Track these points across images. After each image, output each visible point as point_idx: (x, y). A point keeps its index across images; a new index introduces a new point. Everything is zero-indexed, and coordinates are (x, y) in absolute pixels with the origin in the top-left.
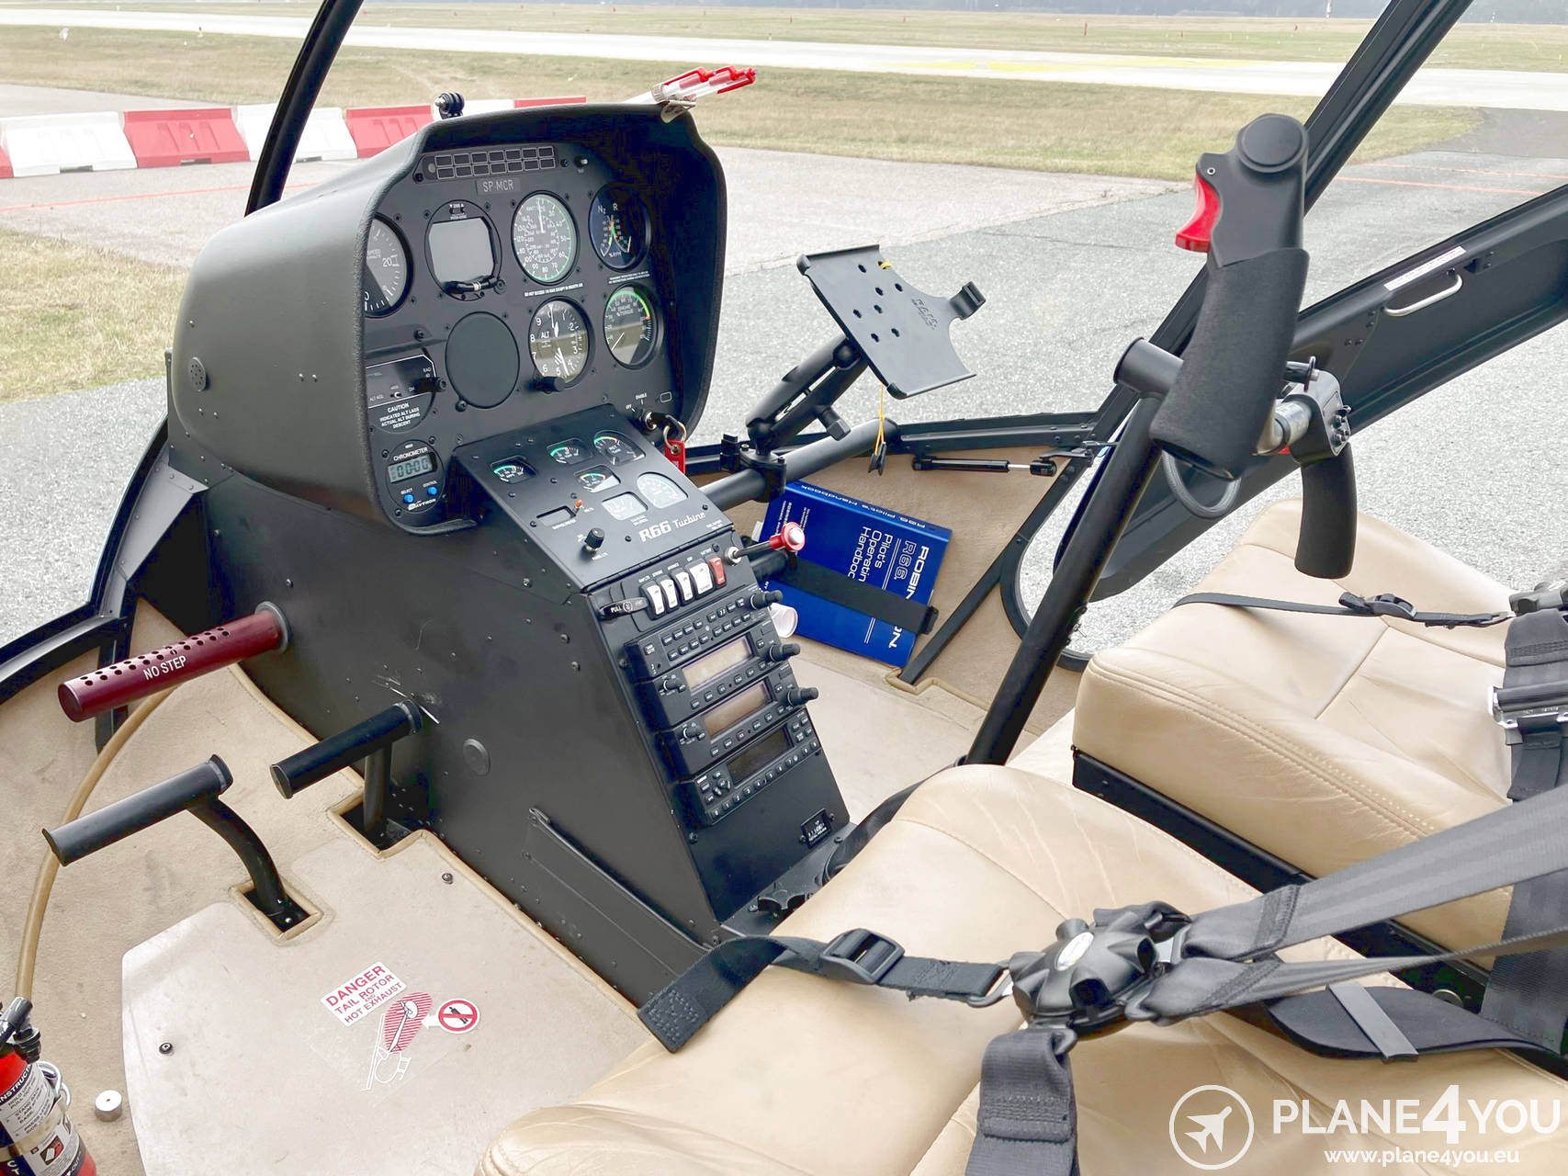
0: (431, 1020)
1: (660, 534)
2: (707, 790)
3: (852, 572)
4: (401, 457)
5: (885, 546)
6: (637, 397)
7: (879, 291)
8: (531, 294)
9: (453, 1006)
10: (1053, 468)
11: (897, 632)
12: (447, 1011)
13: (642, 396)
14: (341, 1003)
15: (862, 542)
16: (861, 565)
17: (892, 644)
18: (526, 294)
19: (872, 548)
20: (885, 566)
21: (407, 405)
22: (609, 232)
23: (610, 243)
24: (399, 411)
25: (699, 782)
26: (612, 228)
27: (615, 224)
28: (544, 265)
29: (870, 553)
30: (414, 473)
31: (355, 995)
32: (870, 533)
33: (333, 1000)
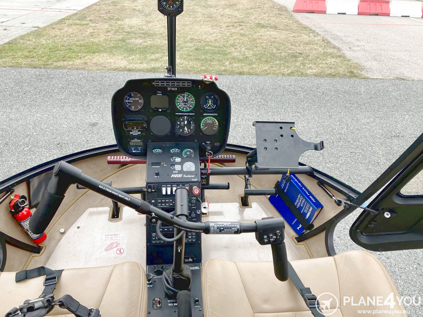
0: (115, 249)
2: (154, 237)
3: (296, 204)
4: (133, 141)
5: (303, 201)
7: (282, 136)
9: (121, 249)
10: (340, 204)
11: (300, 226)
13: (209, 142)
17: (298, 228)
18: (176, 114)
20: (303, 206)
21: (138, 131)
23: (208, 105)
24: (135, 132)
25: (153, 234)
26: (210, 102)
28: (185, 108)
29: (300, 201)
30: (137, 145)
31: (109, 237)
32: (300, 196)
33: (106, 235)
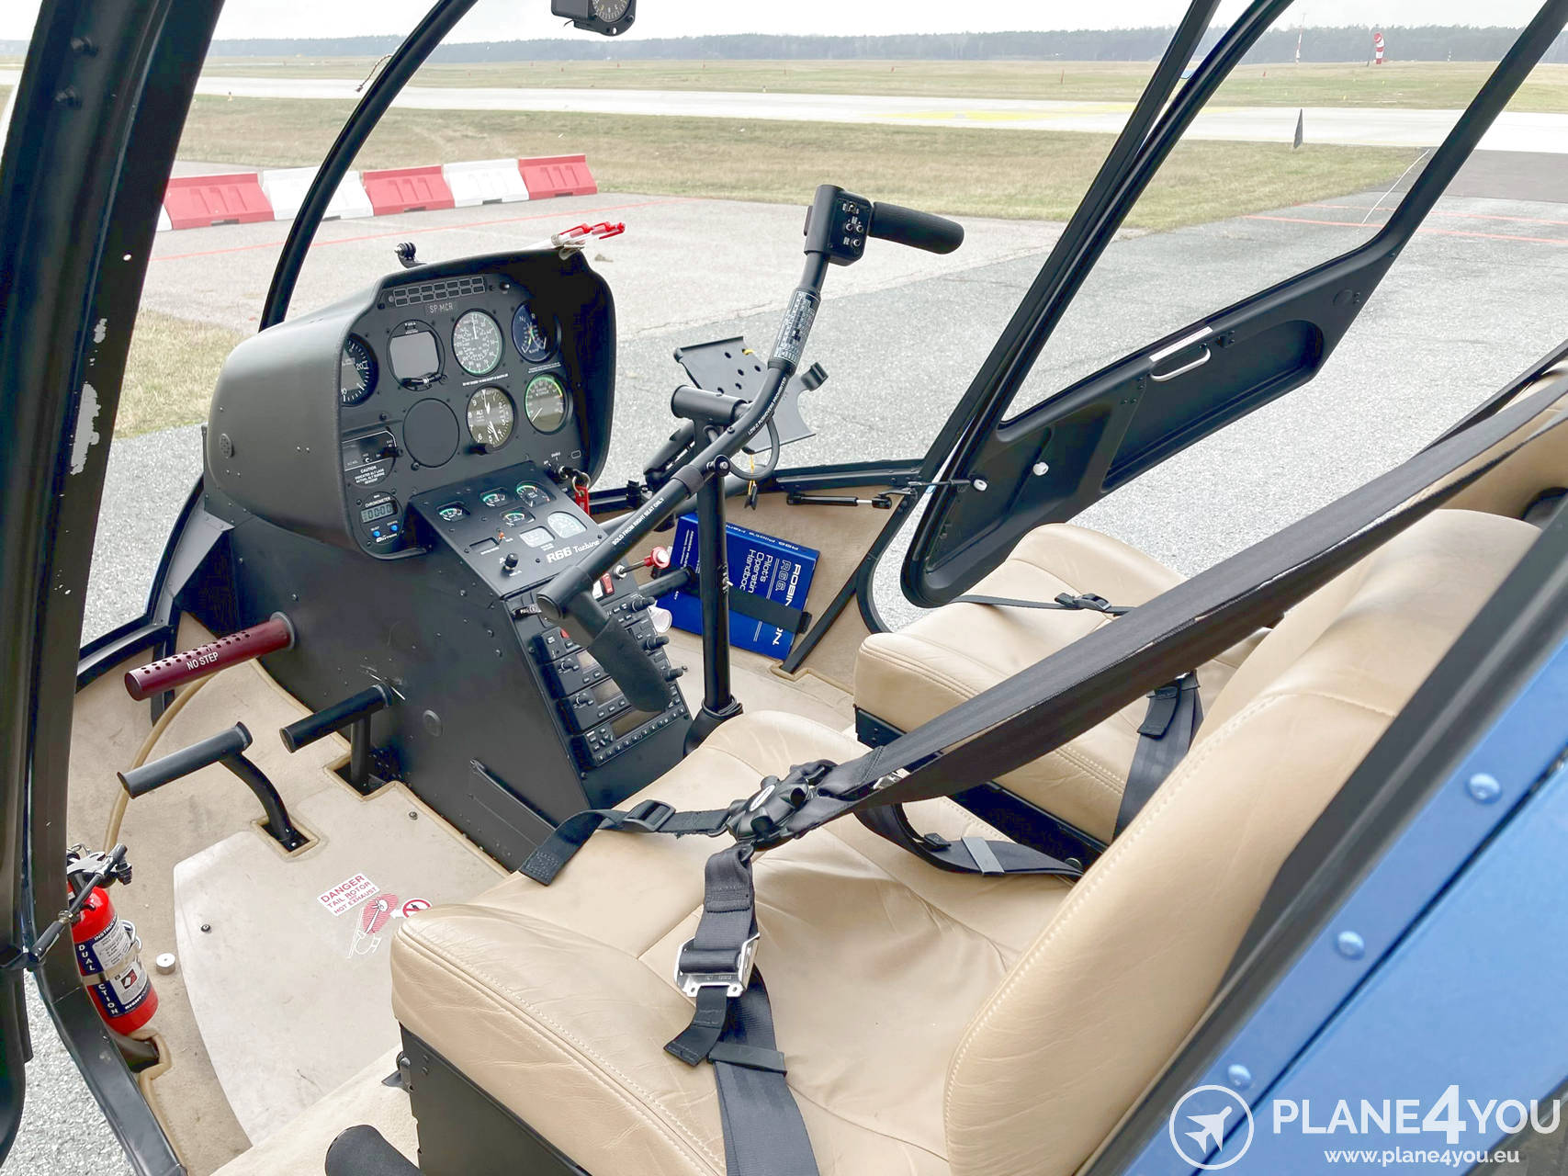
0: (397, 913)
1: (562, 557)
2: (594, 741)
3: (743, 585)
4: (371, 504)
5: (767, 564)
6: (553, 455)
7: (741, 372)
8: (468, 384)
9: (414, 904)
10: (889, 503)
11: (779, 632)
12: (410, 907)
13: (557, 454)
14: (331, 901)
15: (749, 562)
16: (749, 579)
17: (775, 642)
18: (464, 384)
19: (757, 566)
20: (768, 580)
21: (375, 467)
22: (529, 335)
23: (530, 343)
24: (369, 472)
25: (588, 735)
26: (531, 332)
27: (534, 329)
28: (477, 362)
29: (756, 570)
30: (381, 516)
31: (342, 896)
32: (755, 555)
33: (326, 899)
